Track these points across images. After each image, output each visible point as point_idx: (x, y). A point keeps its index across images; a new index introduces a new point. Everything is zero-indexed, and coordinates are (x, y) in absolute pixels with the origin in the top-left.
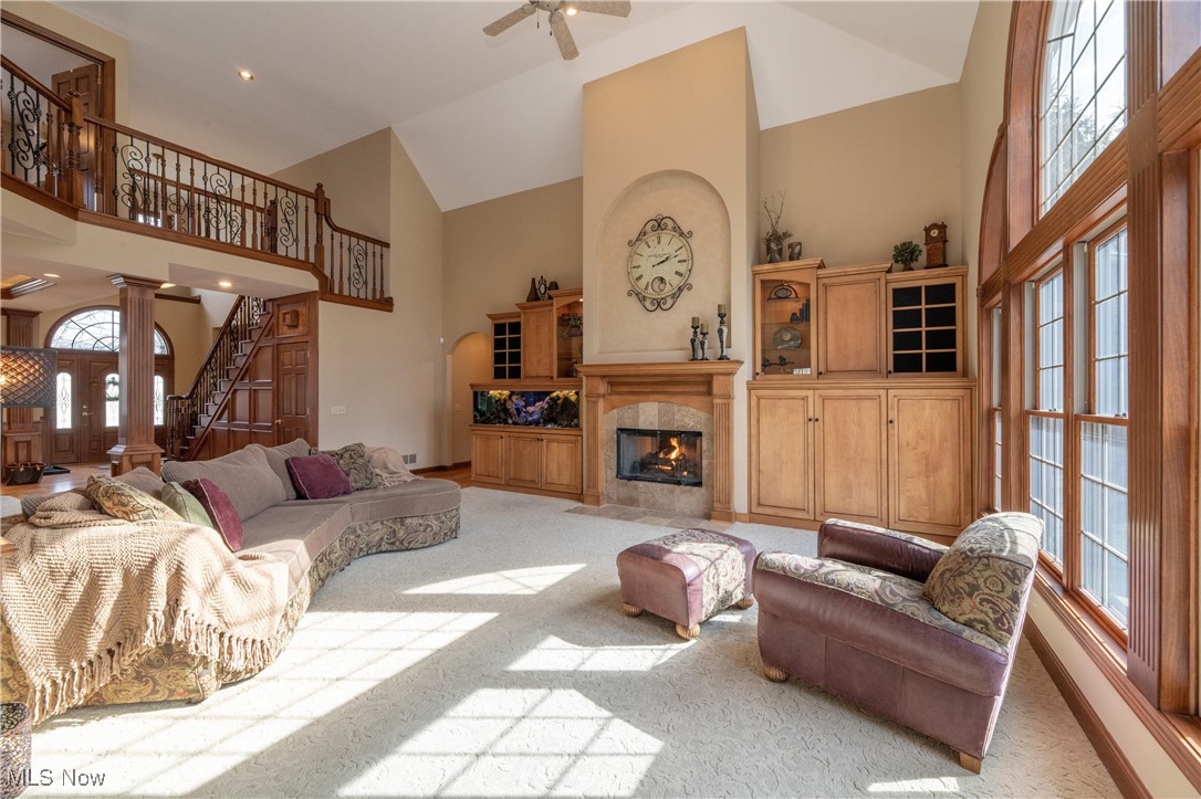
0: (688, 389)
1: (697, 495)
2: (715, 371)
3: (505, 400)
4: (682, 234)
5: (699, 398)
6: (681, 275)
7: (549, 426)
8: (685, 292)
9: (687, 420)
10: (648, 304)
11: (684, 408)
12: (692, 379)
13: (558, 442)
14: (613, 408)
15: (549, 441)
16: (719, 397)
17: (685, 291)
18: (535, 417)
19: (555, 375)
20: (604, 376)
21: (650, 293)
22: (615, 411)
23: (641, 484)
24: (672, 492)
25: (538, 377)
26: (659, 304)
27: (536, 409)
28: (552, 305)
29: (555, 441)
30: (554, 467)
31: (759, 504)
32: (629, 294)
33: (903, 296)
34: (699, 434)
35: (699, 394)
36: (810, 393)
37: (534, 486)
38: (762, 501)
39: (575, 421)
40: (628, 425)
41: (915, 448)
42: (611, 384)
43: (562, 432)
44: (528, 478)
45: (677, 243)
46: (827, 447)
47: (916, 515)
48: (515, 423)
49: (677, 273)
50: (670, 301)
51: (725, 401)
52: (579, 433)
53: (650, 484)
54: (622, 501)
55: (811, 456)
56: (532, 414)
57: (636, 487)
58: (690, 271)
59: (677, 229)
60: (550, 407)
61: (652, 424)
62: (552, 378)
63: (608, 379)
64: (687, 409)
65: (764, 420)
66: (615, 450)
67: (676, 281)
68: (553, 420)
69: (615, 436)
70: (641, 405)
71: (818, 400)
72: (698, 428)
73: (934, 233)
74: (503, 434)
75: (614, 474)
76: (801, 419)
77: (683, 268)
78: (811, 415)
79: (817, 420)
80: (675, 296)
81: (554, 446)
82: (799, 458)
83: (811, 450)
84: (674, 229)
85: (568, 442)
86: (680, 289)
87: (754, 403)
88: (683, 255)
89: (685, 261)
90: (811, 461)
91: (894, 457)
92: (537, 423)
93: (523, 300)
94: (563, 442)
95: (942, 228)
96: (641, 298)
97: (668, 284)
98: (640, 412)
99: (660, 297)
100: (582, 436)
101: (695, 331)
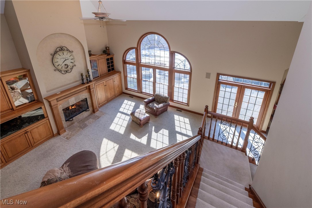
0: (82, 90)
2: (91, 84)
4: (70, 52)
5: (85, 91)
6: (72, 63)
9: (83, 97)
10: (63, 72)
11: (82, 95)
16: (92, 89)
17: (74, 67)
21: (63, 69)
22: (61, 105)
23: (74, 118)
24: (82, 114)
26: (67, 72)
29: (35, 128)
32: (55, 71)
33: (108, 60)
36: (104, 81)
38: (100, 104)
40: (66, 106)
41: (117, 84)
43: (37, 123)
45: (69, 54)
46: (107, 89)
47: (118, 93)
49: (71, 62)
52: (47, 119)
54: (69, 126)
58: (75, 61)
59: (68, 50)
61: (74, 102)
62: (12, 109)
65: (98, 89)
67: (71, 65)
69: (63, 112)
72: (86, 98)
73: (108, 48)
76: (103, 86)
77: (72, 61)
79: (106, 85)
80: (71, 69)
82: (104, 93)
83: (105, 91)
84: (67, 50)
86: (73, 67)
87: (96, 87)
88: (72, 57)
89: (73, 59)
91: (115, 86)
94: (39, 126)
96: (60, 71)
97: (69, 66)
98: (70, 101)
99: (67, 70)
100: (49, 119)
101: (82, 77)
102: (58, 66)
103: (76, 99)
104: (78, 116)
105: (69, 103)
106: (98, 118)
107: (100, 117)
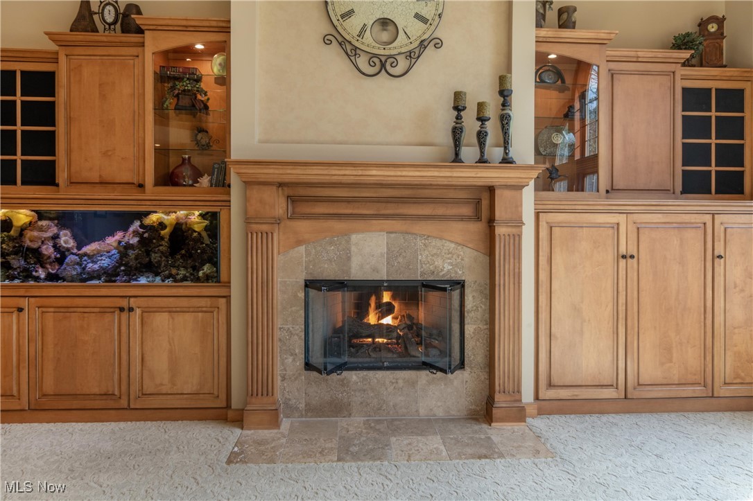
0: (440, 210)
1: (455, 383)
2: (503, 182)
3: (22, 230)
5: (459, 226)
6: (423, 20)
7: (143, 281)
8: (430, 51)
9: (439, 262)
10: (362, 62)
11: (435, 242)
12: (452, 194)
13: (171, 311)
14: (299, 243)
15: (146, 311)
16: (507, 223)
17: (431, 48)
18: (105, 262)
19: (149, 179)
20: (281, 185)
21: (369, 42)
22: (302, 249)
23: (354, 376)
24: (413, 384)
25: (103, 183)
26: (383, 65)
27: (106, 249)
28: (142, 45)
29: (160, 310)
30: (159, 363)
31: (550, 385)
32: (326, 41)
33: (694, 98)
34: (460, 284)
35: (461, 218)
36: (621, 219)
37: (111, 404)
38: (555, 381)
39: (207, 269)
40: (329, 271)
41: (742, 291)
42: (293, 200)
43: (181, 292)
44: (96, 390)
46: (642, 294)
47: (743, 374)
48: (52, 277)
49: (417, 16)
50: (403, 64)
51: (514, 231)
52: (222, 292)
53: (371, 374)
54: (314, 410)
55: (622, 308)
56: (92, 257)
57: (344, 383)
58: (440, 16)
60: (143, 242)
61: (375, 270)
62: (141, 186)
63: (288, 191)
64: (439, 243)
65: (558, 259)
66: (302, 320)
67: (416, 30)
68: (150, 268)
69: (301, 295)
70: (354, 238)
71: (632, 228)
72: (459, 275)
73: (713, 28)
74: (24, 303)
75: (300, 363)
76: (610, 256)
77: (427, 10)
78: (623, 250)
79: (632, 257)
80: (413, 56)
81: (161, 320)
82: (608, 311)
83: (622, 300)
85: (197, 310)
86: (423, 45)
87: (544, 233)
90: (622, 315)
91: (719, 304)
92: (110, 275)
93: (64, 26)
94: (183, 311)
95: (720, 21)
96: (350, 50)
97: (401, 33)
98: (353, 249)
99: (387, 52)
100: (228, 297)
101: (459, 118)
102: (343, 16)
103: (391, 257)
104: (380, 374)
105: (349, 259)
106: (483, 451)
107: (501, 456)
